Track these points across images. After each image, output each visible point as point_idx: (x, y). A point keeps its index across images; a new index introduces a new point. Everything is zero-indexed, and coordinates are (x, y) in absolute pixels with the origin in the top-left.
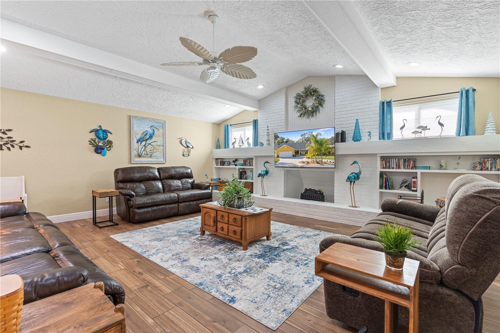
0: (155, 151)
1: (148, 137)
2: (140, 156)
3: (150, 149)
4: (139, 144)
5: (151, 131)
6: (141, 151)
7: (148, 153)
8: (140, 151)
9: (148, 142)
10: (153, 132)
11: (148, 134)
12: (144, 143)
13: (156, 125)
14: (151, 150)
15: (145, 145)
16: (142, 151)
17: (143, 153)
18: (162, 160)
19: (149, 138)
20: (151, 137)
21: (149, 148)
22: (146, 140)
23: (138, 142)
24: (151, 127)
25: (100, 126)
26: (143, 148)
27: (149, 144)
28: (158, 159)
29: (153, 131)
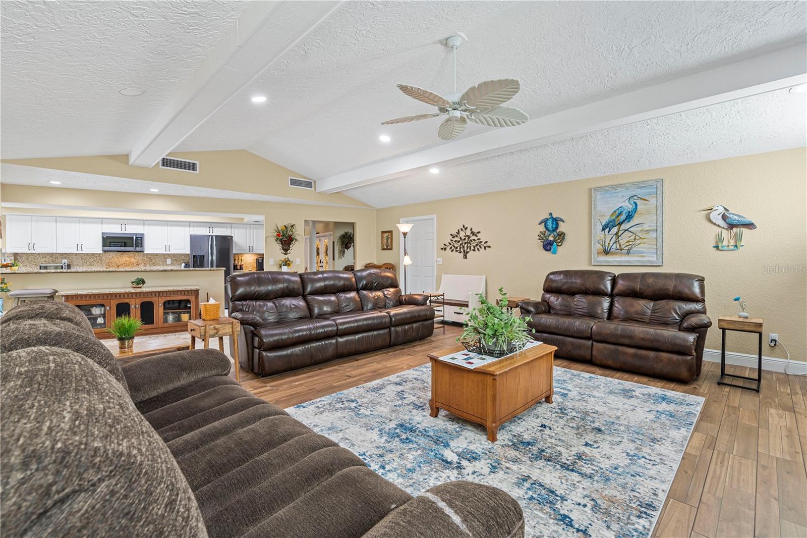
0: (638, 242)
1: (623, 217)
2: (606, 252)
3: (627, 239)
4: (607, 233)
5: (631, 207)
6: (609, 244)
7: (622, 247)
8: (607, 244)
9: (623, 227)
10: (634, 207)
11: (624, 212)
12: (615, 230)
13: (639, 192)
14: (629, 242)
15: (617, 234)
16: (611, 245)
17: (614, 247)
18: (655, 259)
19: (626, 219)
20: (629, 217)
21: (624, 239)
22: (620, 224)
23: (603, 229)
24: (630, 198)
25: (551, 214)
26: (614, 239)
27: (626, 230)
28: (644, 256)
29: (634, 205)
